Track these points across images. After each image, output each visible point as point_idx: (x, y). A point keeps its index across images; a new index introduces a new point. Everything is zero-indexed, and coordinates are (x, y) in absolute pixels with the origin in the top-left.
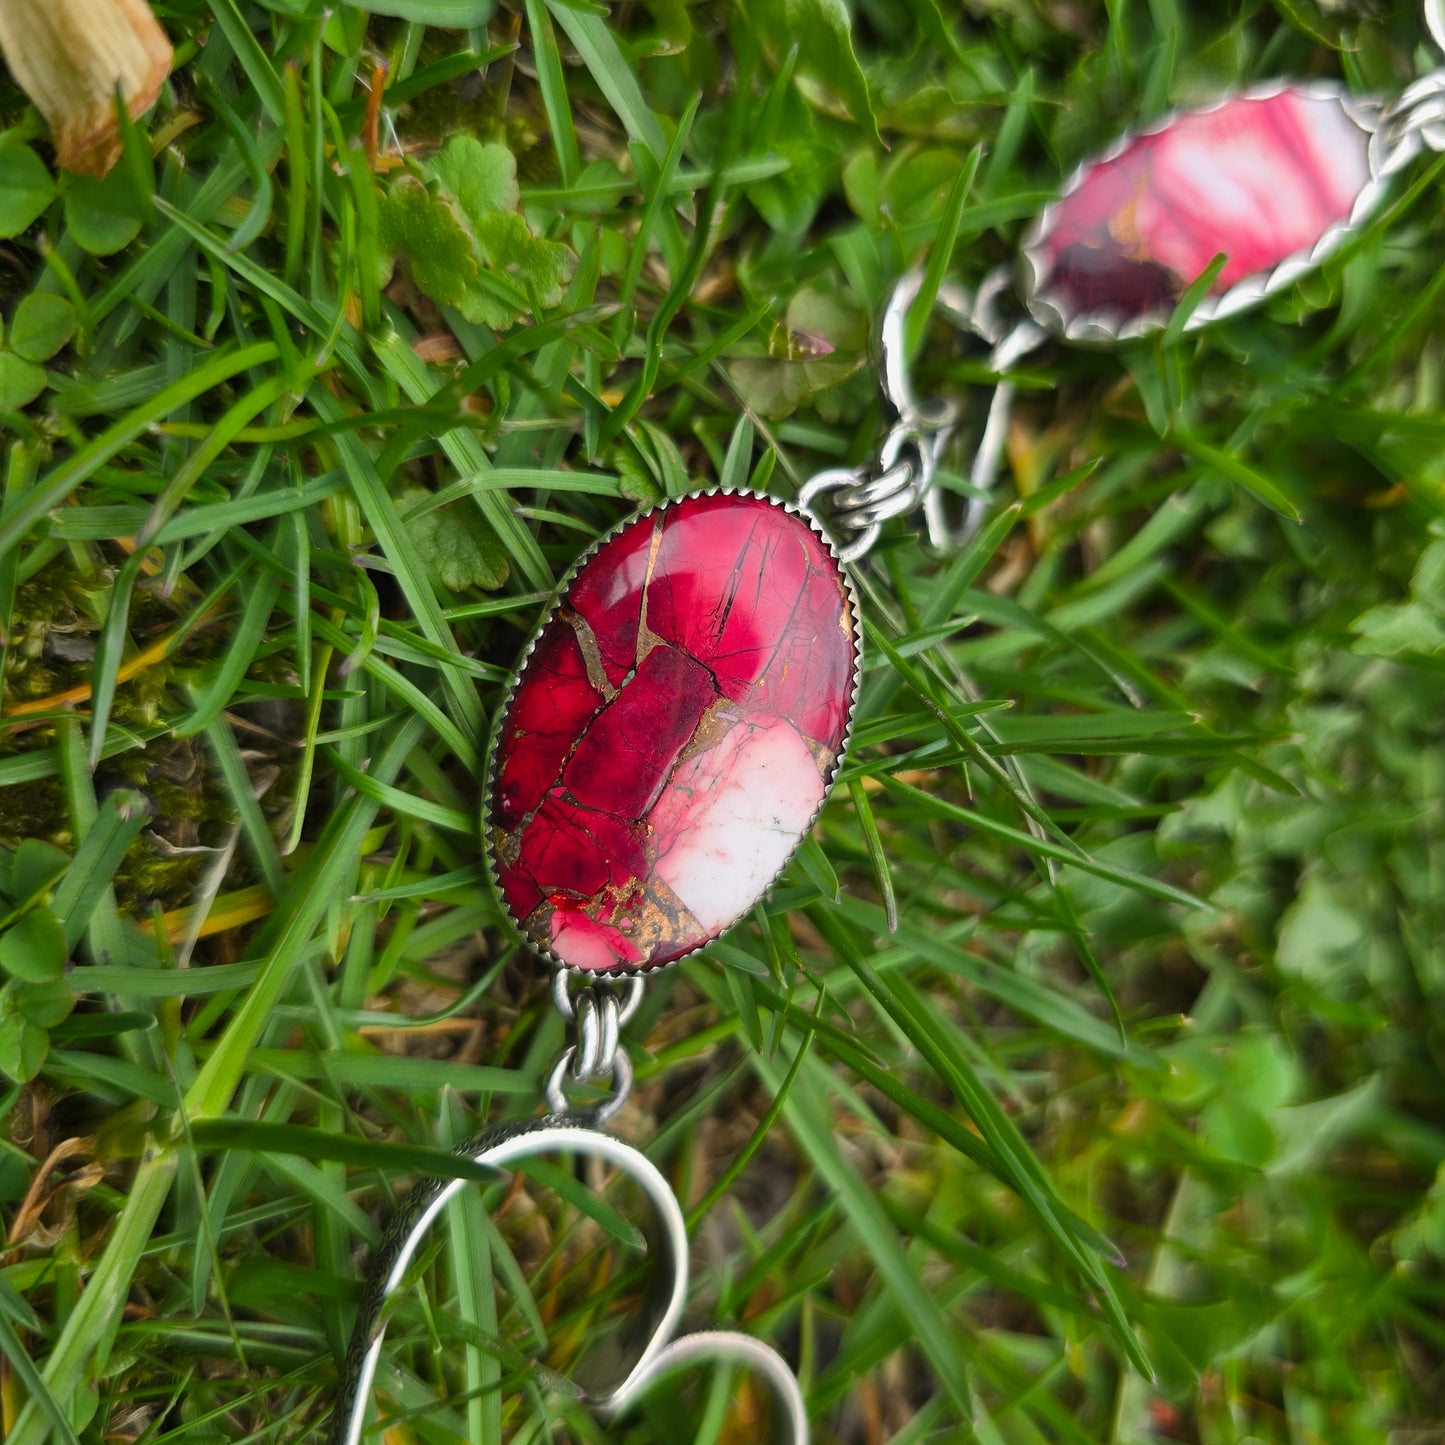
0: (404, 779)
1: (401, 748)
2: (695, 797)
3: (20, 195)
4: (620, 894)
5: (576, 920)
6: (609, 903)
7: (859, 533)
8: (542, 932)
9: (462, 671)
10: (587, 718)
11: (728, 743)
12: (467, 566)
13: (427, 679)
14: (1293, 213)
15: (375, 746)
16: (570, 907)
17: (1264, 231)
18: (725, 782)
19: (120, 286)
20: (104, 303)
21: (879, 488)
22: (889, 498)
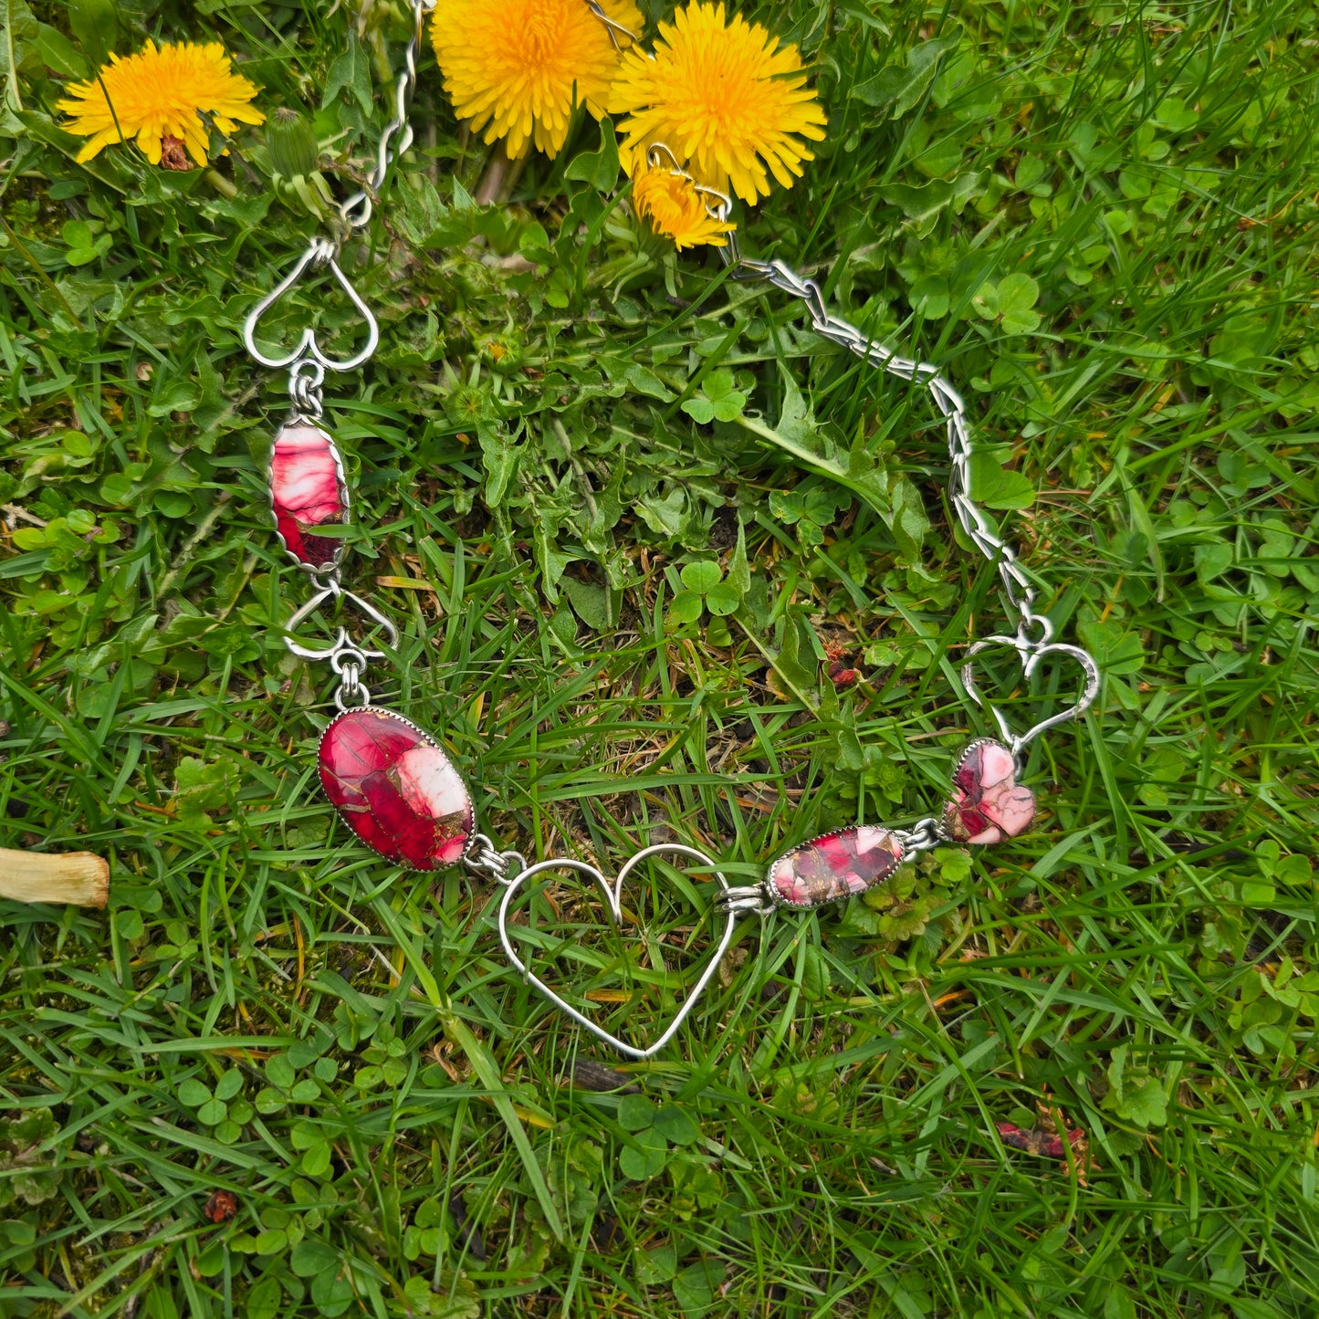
0: (377, 883)
1: (365, 880)
2: (416, 794)
3: (133, 923)
4: (438, 833)
5: (442, 851)
6: (439, 838)
7: (360, 691)
8: (441, 864)
9: (346, 851)
10: (373, 819)
11: (402, 776)
12: (319, 829)
13: (346, 861)
14: (321, 464)
15: (360, 888)
16: (435, 851)
17: (324, 478)
18: (415, 783)
19: (177, 905)
20: (180, 911)
21: (346, 679)
22: (350, 676)
